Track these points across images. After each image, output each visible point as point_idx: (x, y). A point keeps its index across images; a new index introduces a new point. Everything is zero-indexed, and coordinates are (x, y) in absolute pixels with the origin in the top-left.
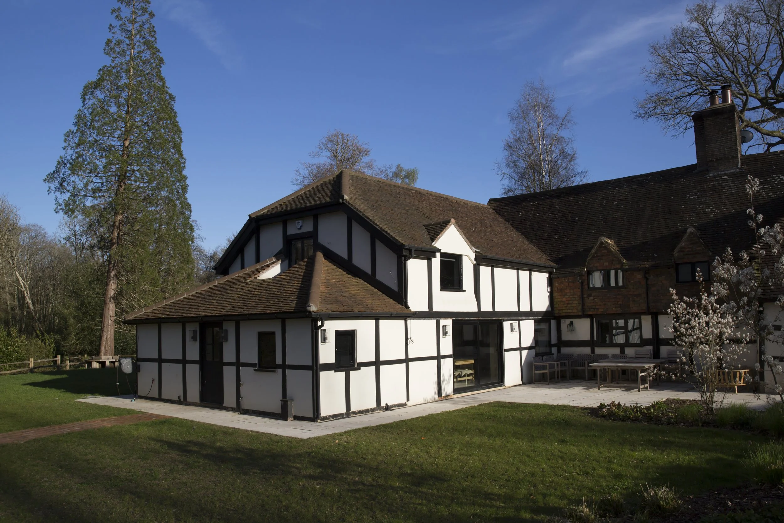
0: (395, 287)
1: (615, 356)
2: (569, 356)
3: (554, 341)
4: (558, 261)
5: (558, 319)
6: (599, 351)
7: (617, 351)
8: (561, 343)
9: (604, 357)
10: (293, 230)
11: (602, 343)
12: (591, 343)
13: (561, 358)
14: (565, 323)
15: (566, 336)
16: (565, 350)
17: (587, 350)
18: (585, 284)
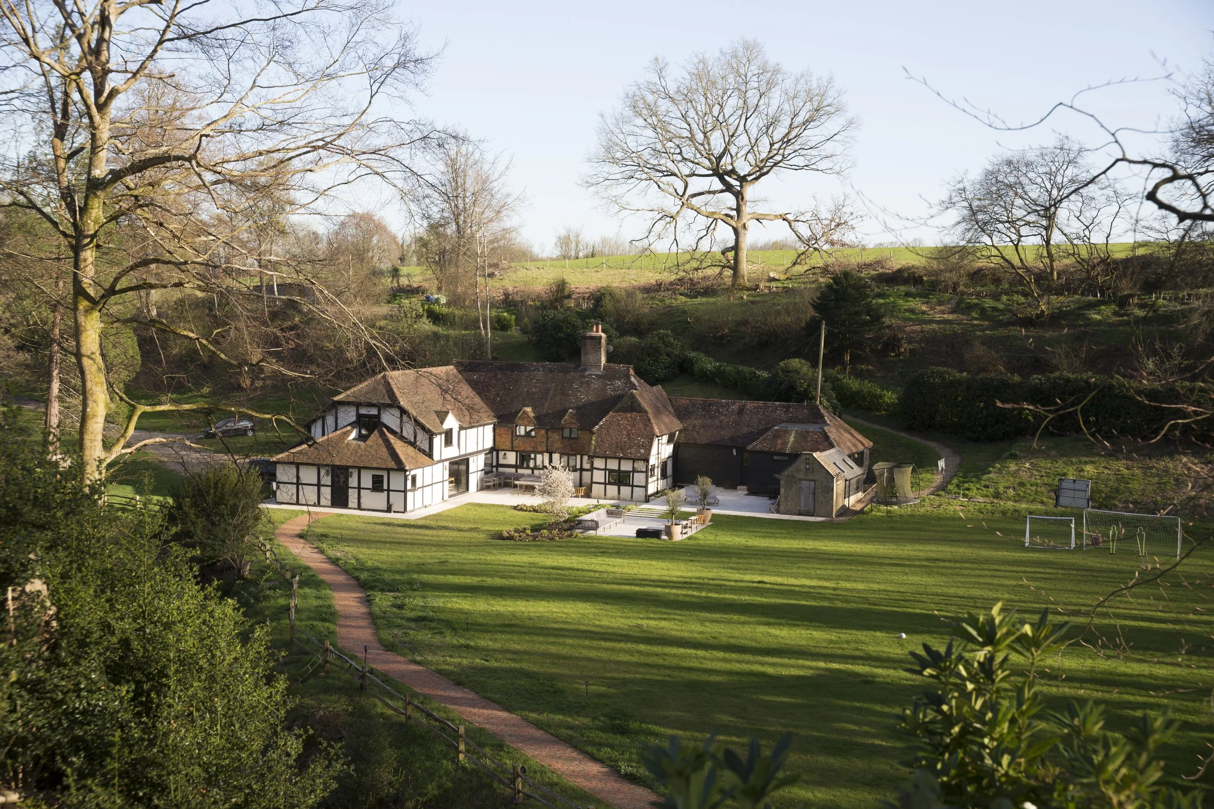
0: (427, 450)
1: (529, 476)
2: (503, 474)
3: (494, 464)
4: (498, 417)
5: (498, 451)
6: (520, 471)
7: (529, 472)
8: (499, 465)
9: (523, 476)
10: (363, 411)
11: (522, 467)
12: (516, 467)
13: (499, 475)
14: (501, 454)
15: (501, 461)
16: (501, 469)
17: (513, 470)
18: (513, 433)
